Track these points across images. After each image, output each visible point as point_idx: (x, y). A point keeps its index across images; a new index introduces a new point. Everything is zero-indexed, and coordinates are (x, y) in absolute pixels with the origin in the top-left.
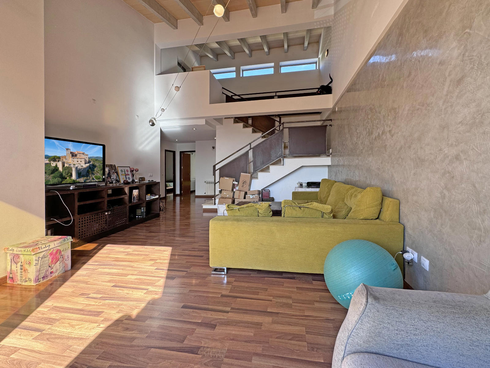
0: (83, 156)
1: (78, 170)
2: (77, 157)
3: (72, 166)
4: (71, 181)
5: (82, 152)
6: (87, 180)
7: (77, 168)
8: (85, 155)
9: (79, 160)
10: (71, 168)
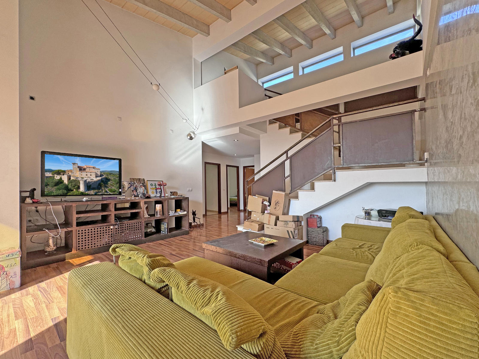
0: (93, 170)
1: (87, 183)
2: (86, 171)
3: (80, 179)
4: (78, 194)
5: (92, 166)
6: (98, 192)
7: (86, 181)
8: (96, 169)
9: (89, 174)
10: (79, 181)
